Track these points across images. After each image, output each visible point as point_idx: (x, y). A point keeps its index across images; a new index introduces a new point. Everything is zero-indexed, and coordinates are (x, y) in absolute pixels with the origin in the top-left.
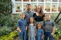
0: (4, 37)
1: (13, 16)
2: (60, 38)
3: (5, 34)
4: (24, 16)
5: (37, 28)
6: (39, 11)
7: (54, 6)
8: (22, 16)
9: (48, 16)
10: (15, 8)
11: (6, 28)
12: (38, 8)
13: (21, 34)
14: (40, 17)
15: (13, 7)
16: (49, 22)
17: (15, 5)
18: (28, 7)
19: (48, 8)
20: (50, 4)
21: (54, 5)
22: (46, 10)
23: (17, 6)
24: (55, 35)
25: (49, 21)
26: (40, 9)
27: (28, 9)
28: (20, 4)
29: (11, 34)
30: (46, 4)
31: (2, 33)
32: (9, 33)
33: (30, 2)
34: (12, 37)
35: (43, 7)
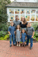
1: (8, 24)
3: (2, 36)
4: (13, 24)
5: (22, 32)
10: (9, 18)
11: (2, 32)
13: (11, 36)
17: (9, 16)
19: (33, 18)
20: (34, 16)
22: (31, 19)
23: (10, 17)
24: (36, 38)
27: (16, 19)
28: (13, 15)
29: (6, 36)
32: (4, 35)
33: (20, 14)
34: (6, 38)
35: (29, 18)
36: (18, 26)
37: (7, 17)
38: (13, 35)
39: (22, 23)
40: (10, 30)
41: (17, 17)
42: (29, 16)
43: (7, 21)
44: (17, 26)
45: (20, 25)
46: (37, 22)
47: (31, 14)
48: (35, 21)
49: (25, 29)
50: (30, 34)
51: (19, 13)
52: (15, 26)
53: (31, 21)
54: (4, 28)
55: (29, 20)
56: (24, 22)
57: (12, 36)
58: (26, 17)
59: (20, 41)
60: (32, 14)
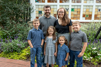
0: (13, 54)
1: (31, 24)
2: (99, 64)
3: (15, 51)
6: (62, 16)
7: (99, 10)
8: (35, 24)
9: (76, 25)
10: (35, 12)
11: (17, 42)
12: (60, 12)
13: (33, 51)
14: (64, 26)
15: (32, 11)
16: (78, 34)
17: (34, 8)
18: (46, 10)
19: (87, 13)
20: (91, 7)
21: (100, 8)
22: (84, 16)
23: (37, 9)
24: (91, 58)
25: (78, 32)
26: (63, 14)
29: (24, 51)
30: (85, 7)
31: (11, 48)
32: (21, 49)
33: (58, 3)
34: (24, 56)
35: (79, 12)
36: (51, 30)
37: (30, 9)
38: (37, 49)
39: (60, 22)
40: (32, 38)
41: (49, 9)
42: (79, 7)
43: (29, 20)
44: (48, 29)
45: (54, 26)
46: (97, 21)
47: (82, 4)
48: (93, 20)
49: (67, 35)
50: (76, 48)
51: (56, 2)
52: (43, 28)
53: (82, 19)
54: (22, 34)
55: (79, 18)
56: (63, 19)
57: (37, 51)
58: (72, 9)
59: (54, 63)
60: (86, 4)
